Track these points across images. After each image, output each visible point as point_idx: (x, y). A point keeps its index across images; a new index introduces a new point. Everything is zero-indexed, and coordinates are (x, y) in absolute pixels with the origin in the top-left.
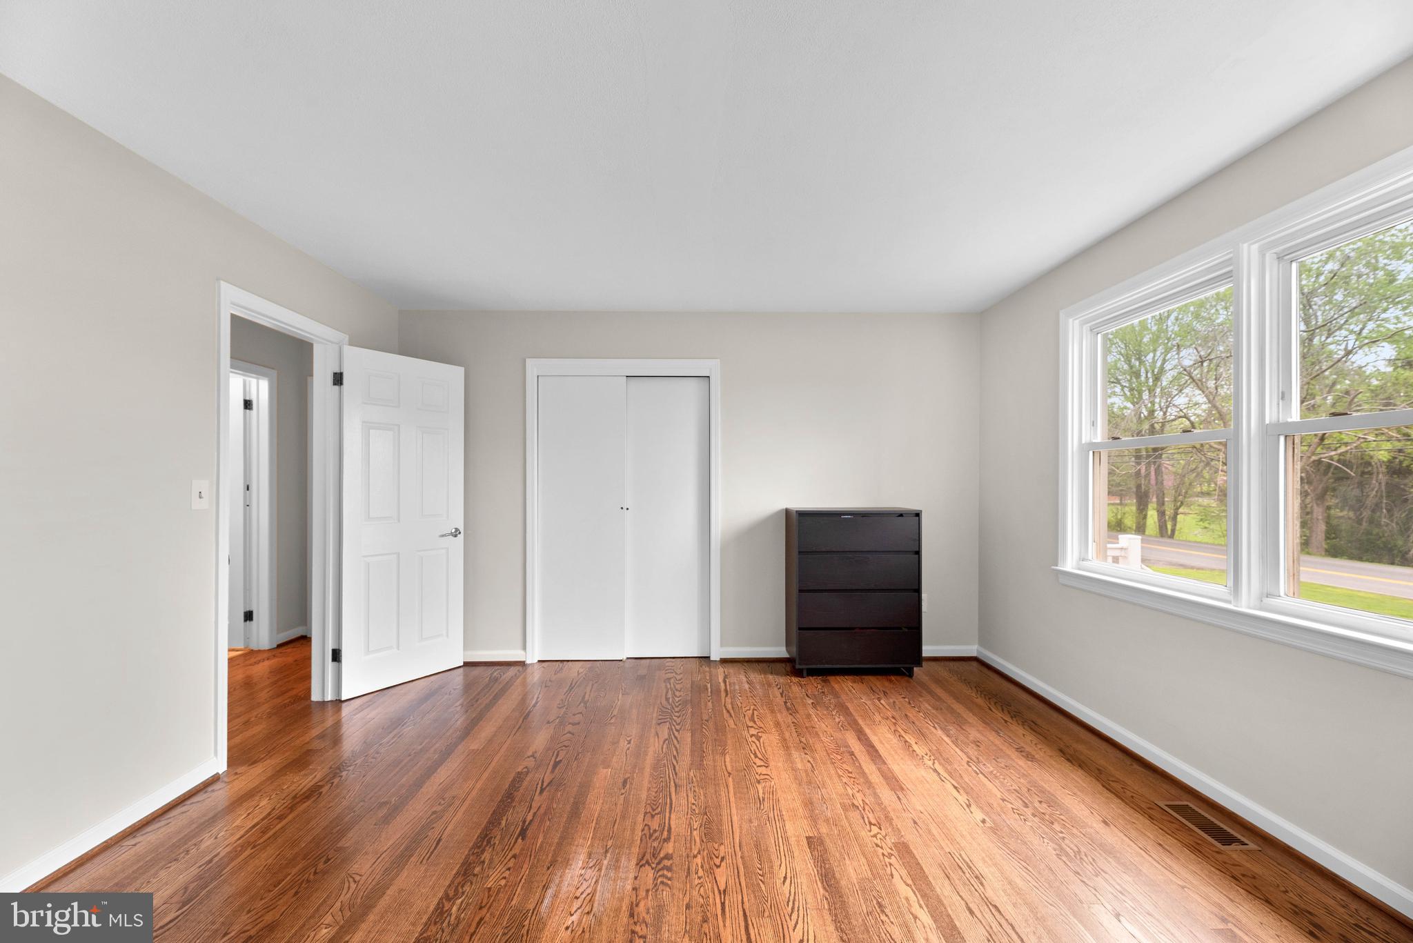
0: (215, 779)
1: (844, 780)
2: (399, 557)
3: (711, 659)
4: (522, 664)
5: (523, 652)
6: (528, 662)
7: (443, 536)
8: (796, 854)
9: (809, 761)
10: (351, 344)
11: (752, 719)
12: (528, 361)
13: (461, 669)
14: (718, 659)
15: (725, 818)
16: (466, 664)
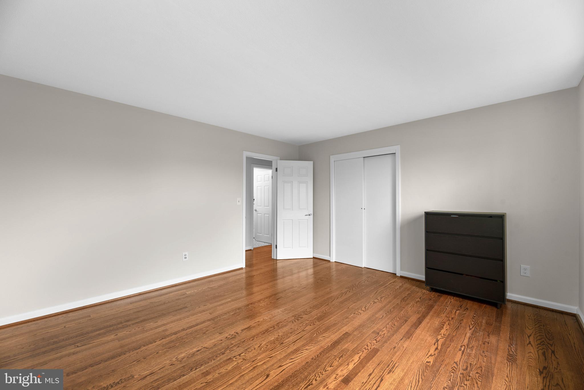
0: (242, 269)
1: (388, 326)
2: (292, 221)
3: (397, 275)
4: (329, 261)
5: (329, 257)
6: (331, 261)
7: (306, 215)
8: (336, 334)
9: (383, 316)
10: (280, 160)
11: (381, 298)
12: (331, 156)
13: (312, 259)
14: (399, 276)
15: (329, 317)
16: (314, 258)
